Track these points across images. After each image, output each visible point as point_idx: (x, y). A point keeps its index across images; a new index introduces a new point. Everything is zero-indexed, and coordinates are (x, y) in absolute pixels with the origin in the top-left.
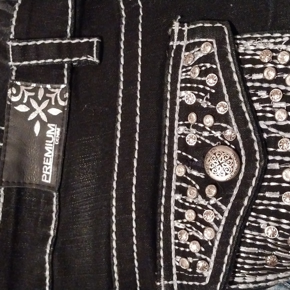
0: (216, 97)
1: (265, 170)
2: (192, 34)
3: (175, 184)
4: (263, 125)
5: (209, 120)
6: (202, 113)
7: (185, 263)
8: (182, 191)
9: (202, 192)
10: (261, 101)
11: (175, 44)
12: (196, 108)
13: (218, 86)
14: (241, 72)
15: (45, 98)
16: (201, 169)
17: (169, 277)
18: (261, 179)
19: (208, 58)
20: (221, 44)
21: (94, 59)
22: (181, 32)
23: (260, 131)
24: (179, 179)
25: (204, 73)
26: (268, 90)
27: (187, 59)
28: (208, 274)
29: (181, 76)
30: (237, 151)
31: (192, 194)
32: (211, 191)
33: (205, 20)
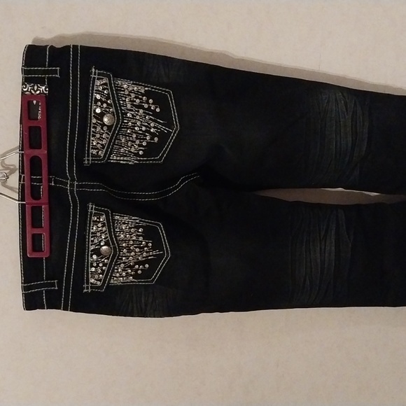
0: (108, 98)
1: (123, 122)
2: (99, 74)
3: (92, 125)
4: (123, 108)
5: (105, 105)
6: (102, 103)
7: (95, 152)
8: (95, 128)
9: (102, 128)
10: (123, 101)
11: (93, 76)
12: (100, 100)
13: (108, 94)
14: (117, 90)
15: (37, 90)
16: (102, 121)
17: (88, 156)
18: (121, 125)
19: (105, 84)
20: (110, 80)
21: (58, 76)
22: (95, 72)
23: (121, 110)
24: (94, 124)
25: (104, 89)
26: (126, 98)
27: (98, 83)
28: (102, 155)
29: (95, 88)
30: (114, 115)
31: (99, 129)
32: (105, 128)
33: (104, 70)
